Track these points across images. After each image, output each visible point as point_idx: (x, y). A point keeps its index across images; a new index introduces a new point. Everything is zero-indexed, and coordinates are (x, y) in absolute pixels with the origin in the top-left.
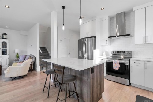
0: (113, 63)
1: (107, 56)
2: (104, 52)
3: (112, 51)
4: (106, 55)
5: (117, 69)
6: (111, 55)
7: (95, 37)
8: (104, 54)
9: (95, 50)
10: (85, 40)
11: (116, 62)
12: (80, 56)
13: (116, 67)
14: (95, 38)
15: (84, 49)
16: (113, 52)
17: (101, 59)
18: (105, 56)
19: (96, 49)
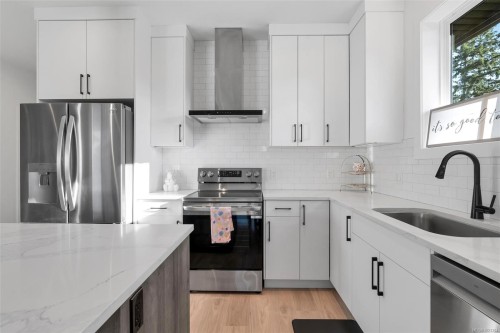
0: (208, 217)
1: (180, 190)
2: (169, 176)
3: (200, 170)
4: (176, 187)
5: (226, 239)
6: (194, 187)
7: (130, 103)
8: (169, 182)
9: (128, 167)
10: (71, 112)
11: (221, 213)
12: (32, 201)
13: (221, 234)
14: (129, 109)
15: (63, 159)
16: (203, 172)
17: (159, 205)
18: (173, 192)
19: (132, 162)
